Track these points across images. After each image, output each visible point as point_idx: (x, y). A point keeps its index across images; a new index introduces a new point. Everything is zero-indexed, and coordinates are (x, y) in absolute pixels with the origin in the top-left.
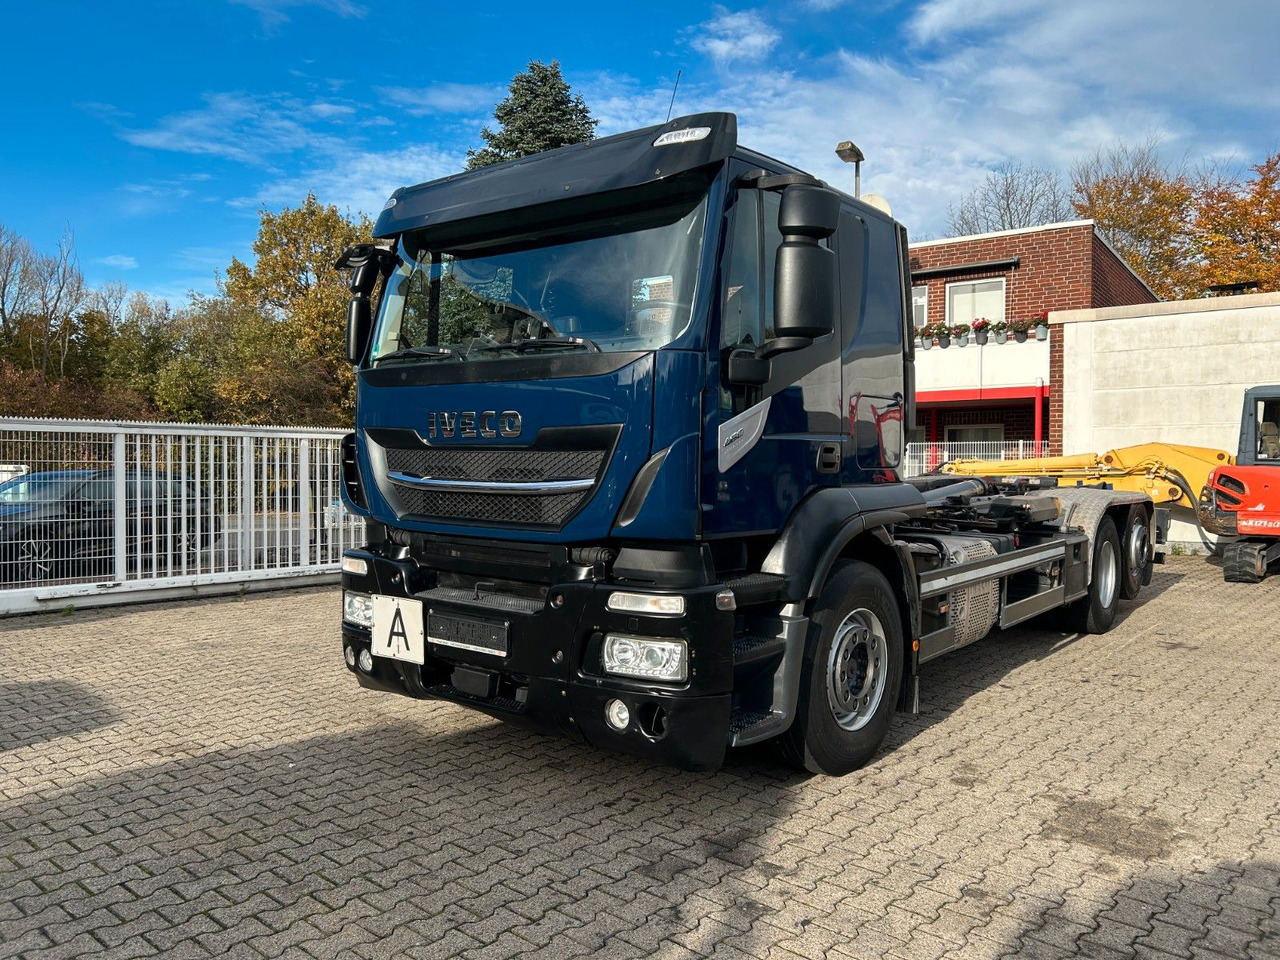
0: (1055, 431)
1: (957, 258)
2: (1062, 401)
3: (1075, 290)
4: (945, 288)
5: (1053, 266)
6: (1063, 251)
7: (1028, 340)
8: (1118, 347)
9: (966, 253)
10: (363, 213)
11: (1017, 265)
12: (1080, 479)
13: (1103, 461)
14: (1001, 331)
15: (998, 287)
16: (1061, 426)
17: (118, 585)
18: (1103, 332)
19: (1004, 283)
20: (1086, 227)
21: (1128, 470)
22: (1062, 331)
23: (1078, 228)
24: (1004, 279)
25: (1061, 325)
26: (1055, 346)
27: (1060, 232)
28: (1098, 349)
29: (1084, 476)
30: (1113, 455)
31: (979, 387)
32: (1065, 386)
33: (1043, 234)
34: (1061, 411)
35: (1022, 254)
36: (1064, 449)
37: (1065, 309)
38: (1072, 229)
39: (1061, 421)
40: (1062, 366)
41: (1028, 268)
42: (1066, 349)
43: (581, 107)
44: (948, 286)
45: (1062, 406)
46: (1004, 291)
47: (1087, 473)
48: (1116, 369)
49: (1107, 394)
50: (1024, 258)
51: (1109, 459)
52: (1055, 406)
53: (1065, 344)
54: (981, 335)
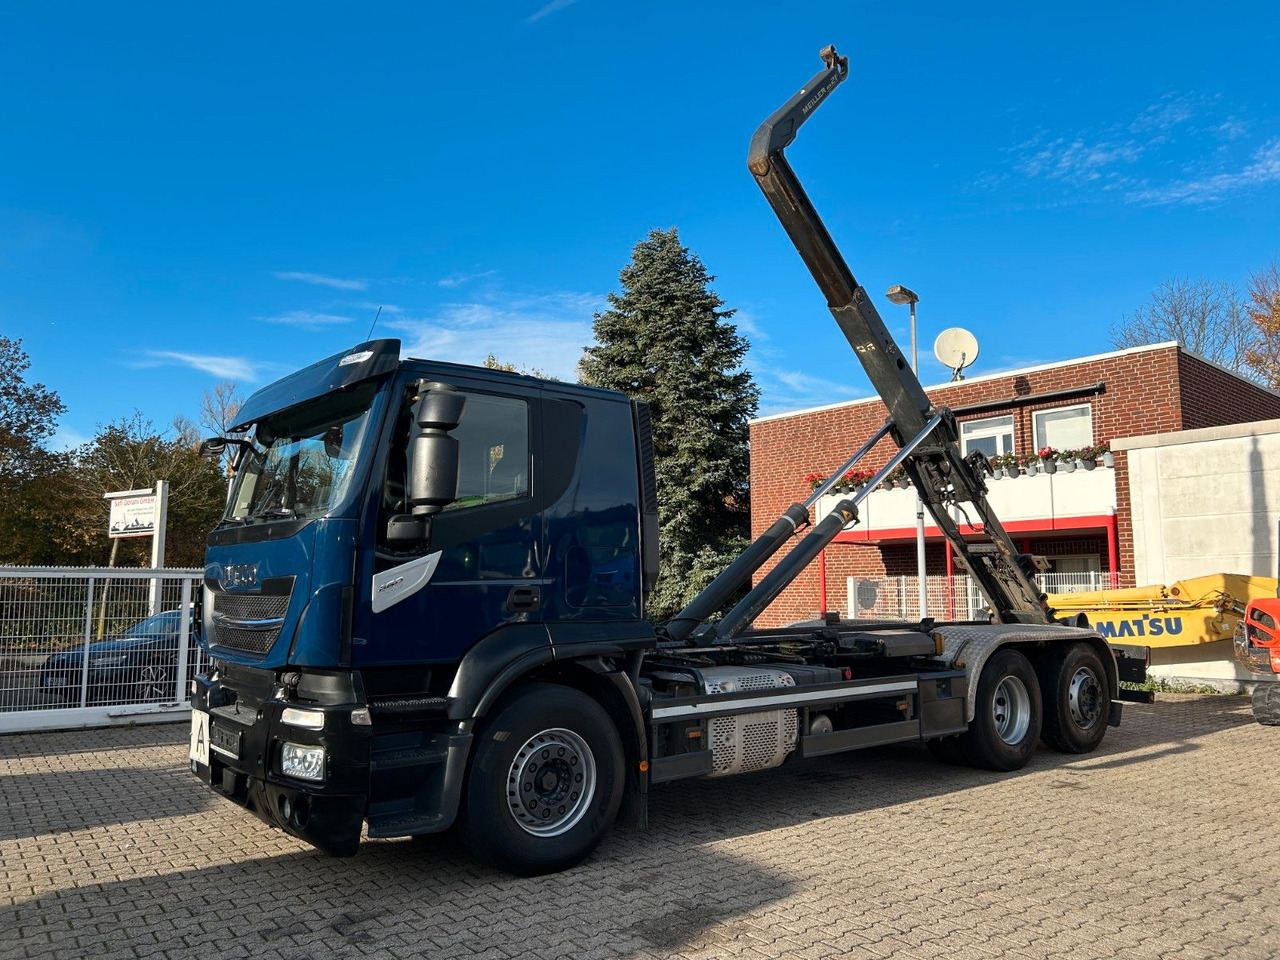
0: (1126, 562)
1: (1041, 386)
2: (1131, 530)
3: (1164, 414)
4: (1031, 416)
5: (1139, 389)
6: (1148, 375)
7: (1097, 468)
8: (1187, 472)
9: (1049, 381)
10: (536, 369)
11: (1102, 390)
12: (1145, 612)
13: (1170, 593)
14: (1068, 460)
15: (1083, 412)
16: (1132, 556)
17: (177, 705)
18: (1168, 457)
19: (1090, 409)
20: (1170, 349)
21: (1193, 604)
22: (1126, 458)
23: (1163, 351)
24: (1089, 405)
25: (1125, 452)
26: (1120, 474)
27: (1143, 356)
28: (1165, 476)
29: (1149, 609)
30: (1179, 588)
31: (1051, 517)
32: (1133, 514)
33: (1126, 359)
34: (1132, 540)
35: (1106, 379)
36: (1137, 580)
37: (1140, 435)
38: (1156, 352)
39: (1132, 551)
40: (1129, 494)
41: (1113, 393)
42: (1131, 476)
43: (698, 266)
44: (1034, 414)
45: (1131, 535)
46: (1091, 417)
47: (1151, 606)
48: (1185, 495)
49: (1178, 522)
50: (1109, 383)
51: (1175, 591)
52: (1124, 535)
53: (1130, 470)
54: (1048, 463)
